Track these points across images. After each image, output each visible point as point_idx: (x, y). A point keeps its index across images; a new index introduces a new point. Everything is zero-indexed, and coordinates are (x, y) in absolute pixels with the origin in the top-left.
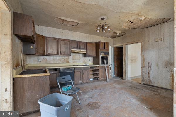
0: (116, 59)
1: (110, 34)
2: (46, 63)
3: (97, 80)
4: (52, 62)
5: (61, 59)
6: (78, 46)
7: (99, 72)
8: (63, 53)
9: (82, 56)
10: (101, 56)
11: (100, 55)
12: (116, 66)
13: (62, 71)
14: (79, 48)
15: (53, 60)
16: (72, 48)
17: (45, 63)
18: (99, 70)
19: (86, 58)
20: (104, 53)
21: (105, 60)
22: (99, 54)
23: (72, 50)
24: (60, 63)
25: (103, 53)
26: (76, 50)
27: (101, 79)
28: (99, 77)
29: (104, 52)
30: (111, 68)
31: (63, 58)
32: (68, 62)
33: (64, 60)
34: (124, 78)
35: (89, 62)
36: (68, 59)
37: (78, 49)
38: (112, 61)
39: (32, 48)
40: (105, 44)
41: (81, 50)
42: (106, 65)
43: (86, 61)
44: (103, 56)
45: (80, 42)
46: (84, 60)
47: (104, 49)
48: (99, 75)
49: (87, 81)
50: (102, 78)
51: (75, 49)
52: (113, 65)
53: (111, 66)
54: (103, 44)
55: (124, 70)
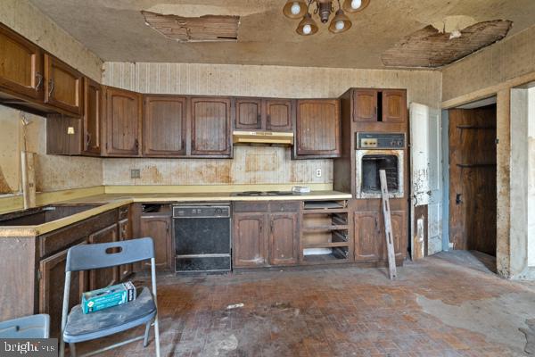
0: (462, 167)
1: (413, 46)
2: (155, 182)
3: (340, 261)
4: (174, 181)
5: (204, 169)
6: (259, 118)
7: (349, 227)
8: (200, 148)
9: (286, 158)
10: (360, 154)
11: (356, 149)
12: (458, 202)
13: (182, 212)
14: (264, 125)
15: (179, 173)
16: (236, 129)
17: (152, 182)
18: (350, 216)
19: (299, 164)
20: (375, 140)
21: (383, 173)
22: (353, 143)
23: (235, 133)
24: (201, 182)
25: (369, 141)
26: (251, 133)
27: (361, 256)
28: (350, 249)
29: (374, 136)
30: (422, 210)
31: (211, 167)
32: (228, 180)
33: (213, 172)
34: (499, 267)
35: (314, 180)
36: (228, 170)
37: (259, 128)
38: (432, 175)
39: (73, 132)
40: (384, 95)
41: (274, 134)
42: (387, 196)
43: (300, 176)
44: (372, 152)
45: (267, 100)
46: (292, 171)
47: (380, 119)
48: (349, 237)
49: (291, 260)
50: (364, 252)
51: (247, 129)
52: (438, 196)
53: (423, 200)
54: (374, 100)
55: (500, 224)
